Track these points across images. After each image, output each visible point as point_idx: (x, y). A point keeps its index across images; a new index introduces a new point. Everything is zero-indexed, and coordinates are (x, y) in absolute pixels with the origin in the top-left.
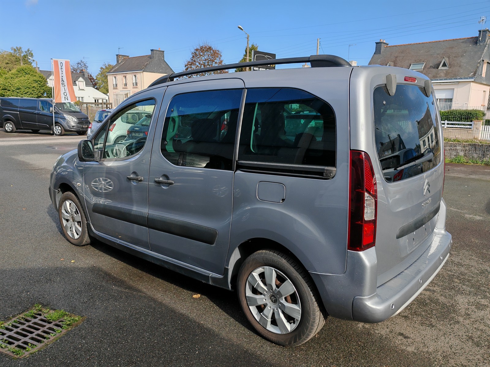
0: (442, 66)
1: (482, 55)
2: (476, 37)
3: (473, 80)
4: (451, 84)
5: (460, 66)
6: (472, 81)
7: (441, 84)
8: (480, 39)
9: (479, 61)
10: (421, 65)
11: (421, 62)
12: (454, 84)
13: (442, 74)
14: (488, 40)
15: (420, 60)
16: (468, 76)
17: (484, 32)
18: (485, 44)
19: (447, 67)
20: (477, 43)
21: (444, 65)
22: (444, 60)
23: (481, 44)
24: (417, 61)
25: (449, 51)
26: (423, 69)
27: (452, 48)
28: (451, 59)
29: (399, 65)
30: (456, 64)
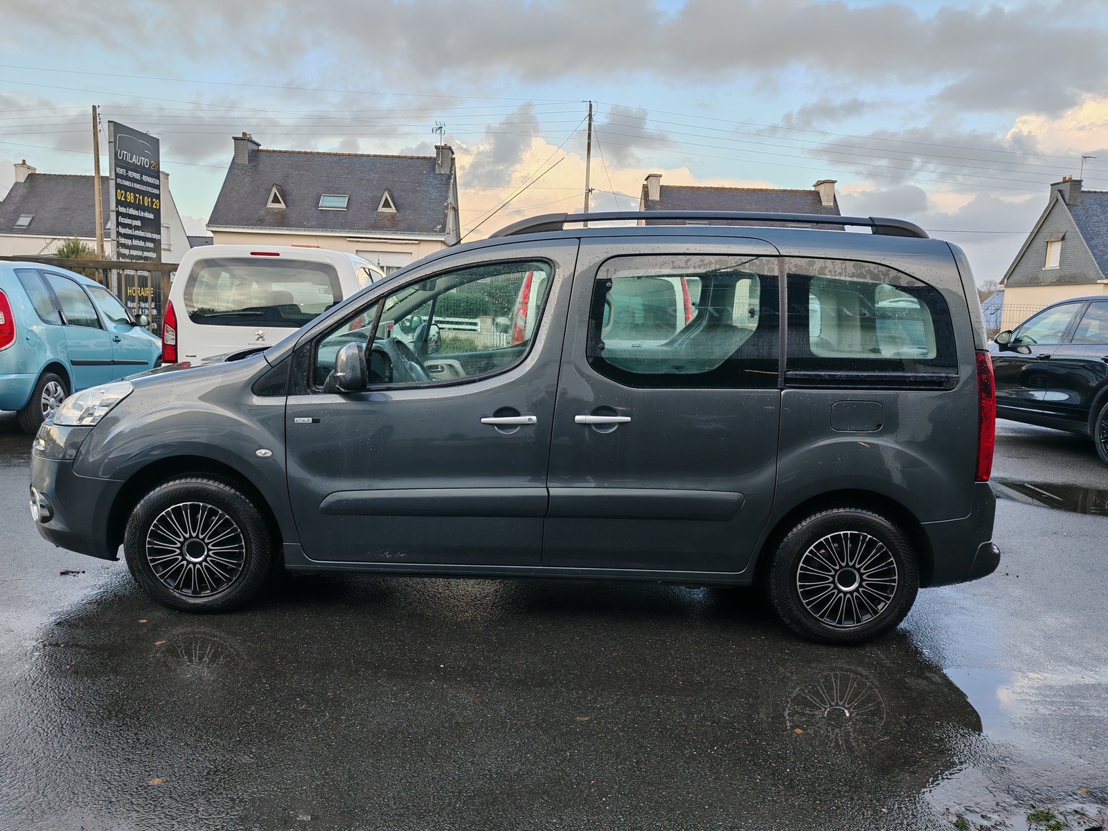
0: (383, 207)
1: (447, 192)
2: (431, 158)
3: (443, 239)
4: (406, 244)
5: (415, 210)
6: (441, 241)
7: (386, 242)
8: (440, 162)
9: (446, 204)
10: (343, 199)
11: (339, 193)
12: (412, 244)
13: (387, 223)
14: (452, 167)
15: (337, 189)
16: (435, 231)
17: (444, 150)
18: (448, 173)
19: (393, 210)
20: (434, 170)
21: (387, 205)
22: (386, 195)
23: (442, 172)
24: (334, 191)
25: (389, 177)
26: (346, 208)
27: (392, 172)
28: (395, 194)
29: (295, 193)
30: (407, 205)
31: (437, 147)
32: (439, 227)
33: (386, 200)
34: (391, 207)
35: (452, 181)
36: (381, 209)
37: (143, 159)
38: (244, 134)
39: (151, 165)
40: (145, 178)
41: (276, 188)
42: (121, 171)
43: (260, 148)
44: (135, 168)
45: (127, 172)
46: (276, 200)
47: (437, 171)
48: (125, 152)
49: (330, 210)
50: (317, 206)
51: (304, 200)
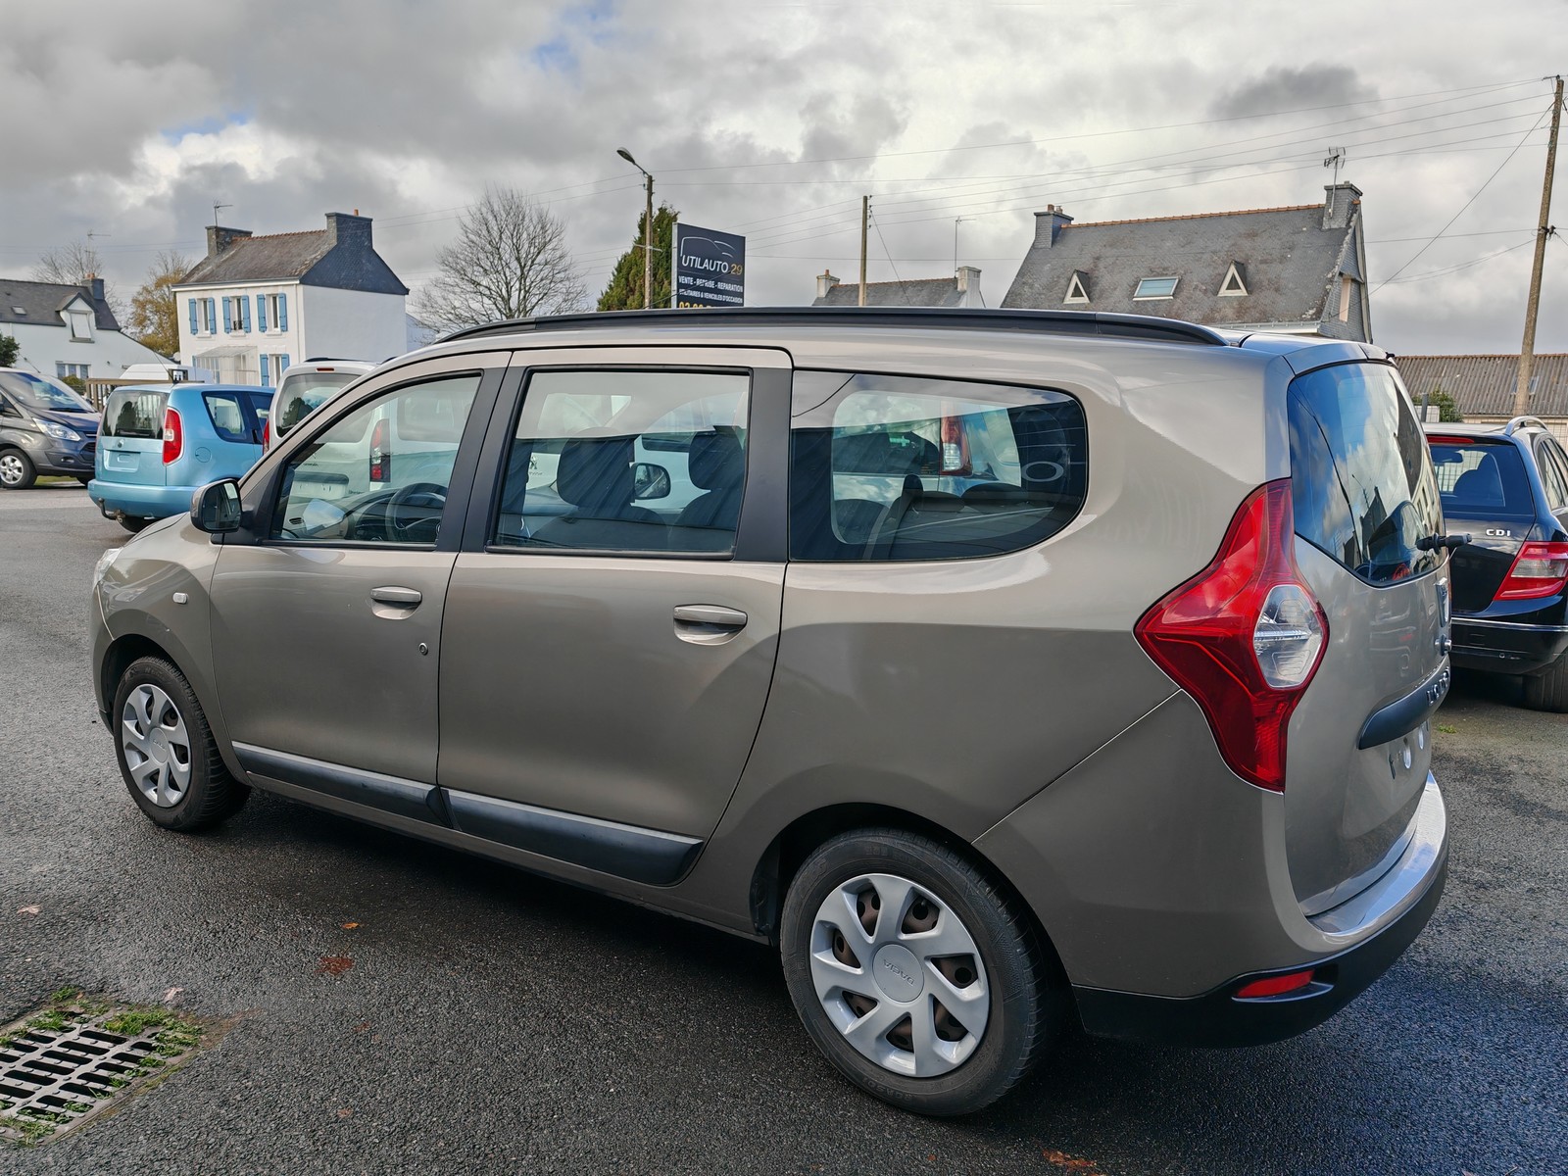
0: (1228, 289)
1: (1335, 256)
2: (1317, 207)
3: (1315, 331)
5: (1277, 290)
8: (1330, 210)
9: (1330, 276)
10: (1169, 283)
11: (1165, 275)
13: (1229, 312)
14: (1352, 216)
15: (1164, 270)
16: (1302, 320)
17: (1340, 192)
18: (1344, 226)
19: (1242, 292)
20: (1322, 225)
21: (1233, 285)
22: (1233, 270)
23: (1335, 226)
24: (1158, 273)
25: (1247, 244)
26: (1173, 295)
27: (1252, 235)
28: (1251, 268)
29: (1105, 279)
30: (1266, 283)
31: (1328, 189)
32: (1311, 312)
33: (1233, 278)
34: (1240, 288)
35: (1348, 238)
36: (1224, 292)
37: (719, 262)
38: (1051, 207)
39: (730, 269)
40: (720, 286)
41: (1078, 276)
42: (685, 280)
43: (1073, 222)
44: (706, 274)
45: (695, 280)
46: (1077, 293)
47: (1326, 226)
48: (693, 258)
49: (1148, 301)
50: (1131, 295)
51: (1115, 289)
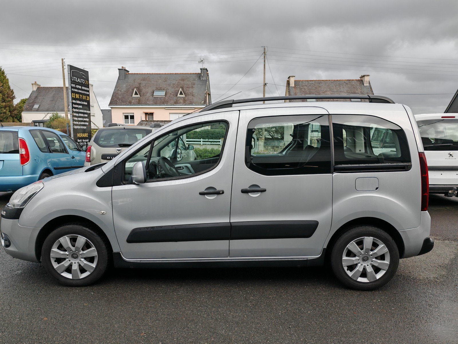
0: (180, 94)
1: (206, 87)
2: (198, 74)
4: (190, 109)
5: (193, 95)
7: (182, 109)
8: (202, 75)
9: (205, 92)
10: (163, 92)
11: (161, 90)
12: (192, 109)
13: (182, 101)
14: (207, 77)
15: (161, 88)
16: (201, 104)
17: (204, 70)
18: (206, 79)
19: (183, 96)
20: (200, 78)
22: (181, 90)
23: (204, 79)
25: (182, 82)
26: (165, 96)
27: (183, 80)
28: (184, 89)
29: (144, 90)
30: (189, 93)
31: (201, 69)
32: (203, 102)
33: (181, 92)
34: (183, 94)
35: (207, 82)
37: (82, 80)
38: (123, 67)
39: (85, 82)
40: (83, 88)
41: (136, 89)
42: (73, 85)
43: (129, 72)
44: (79, 84)
45: (76, 86)
46: (136, 94)
47: (202, 79)
48: (75, 78)
49: (158, 97)
50: (153, 95)
51: (148, 93)
